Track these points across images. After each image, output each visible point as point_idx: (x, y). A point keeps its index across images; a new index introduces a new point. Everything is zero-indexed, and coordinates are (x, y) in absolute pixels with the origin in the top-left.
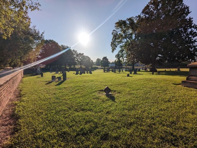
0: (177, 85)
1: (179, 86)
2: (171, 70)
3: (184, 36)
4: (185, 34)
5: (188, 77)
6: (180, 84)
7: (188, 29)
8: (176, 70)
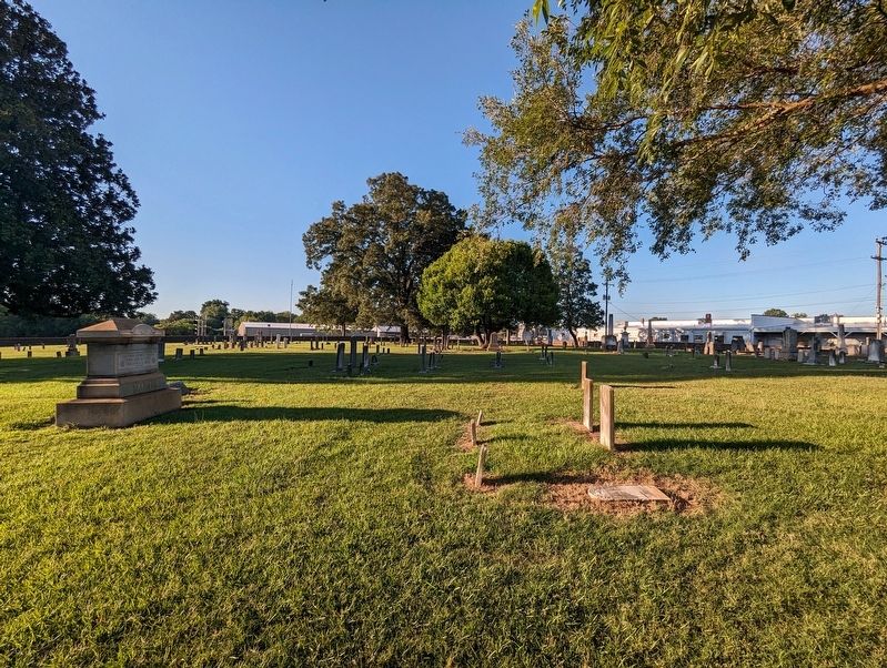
0: (36, 427)
1: (47, 430)
2: (34, 355)
3: (82, 202)
4: (85, 197)
5: (84, 383)
6: (52, 422)
7: (99, 181)
8: (59, 353)
